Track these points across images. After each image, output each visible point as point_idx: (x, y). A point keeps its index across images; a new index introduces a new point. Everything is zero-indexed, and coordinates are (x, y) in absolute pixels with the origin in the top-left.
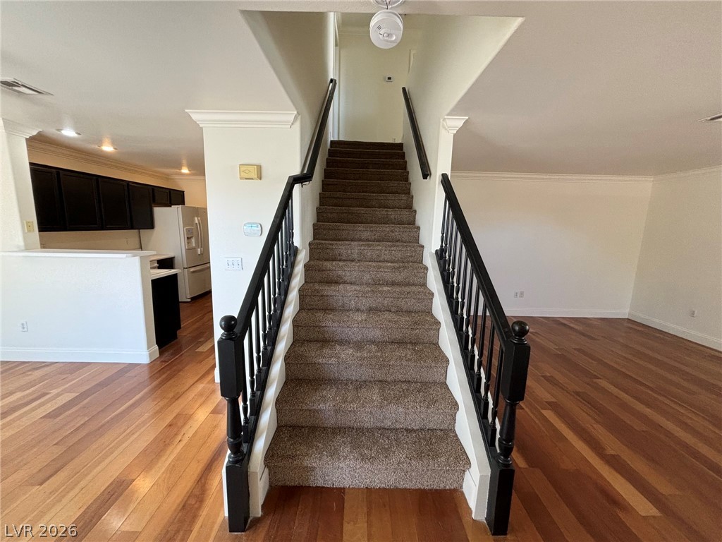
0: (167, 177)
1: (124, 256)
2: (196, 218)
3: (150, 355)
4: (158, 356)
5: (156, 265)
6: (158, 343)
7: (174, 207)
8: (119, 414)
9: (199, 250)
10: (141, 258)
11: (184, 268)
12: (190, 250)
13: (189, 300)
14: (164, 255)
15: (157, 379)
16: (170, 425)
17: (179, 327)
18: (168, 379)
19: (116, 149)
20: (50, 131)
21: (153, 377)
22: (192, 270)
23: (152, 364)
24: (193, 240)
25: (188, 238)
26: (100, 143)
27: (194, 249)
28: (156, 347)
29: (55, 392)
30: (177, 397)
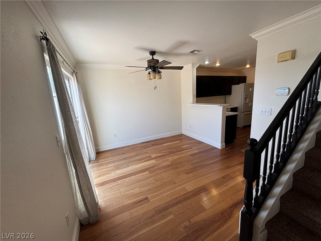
0: (240, 71)
1: (217, 106)
2: (251, 89)
3: (222, 146)
4: (225, 147)
5: (230, 110)
6: (225, 142)
7: (241, 85)
8: (210, 163)
9: (250, 104)
10: (223, 107)
11: (242, 112)
12: (246, 104)
13: (242, 127)
14: (234, 106)
15: (223, 156)
16: (224, 177)
17: (235, 138)
18: (227, 158)
19: (220, 64)
20: (202, 63)
21: (221, 155)
22: (245, 113)
23: (222, 150)
24: (248, 99)
25: (245, 98)
26: (216, 63)
27: (248, 103)
28: (224, 144)
29: (194, 148)
30: (228, 167)
